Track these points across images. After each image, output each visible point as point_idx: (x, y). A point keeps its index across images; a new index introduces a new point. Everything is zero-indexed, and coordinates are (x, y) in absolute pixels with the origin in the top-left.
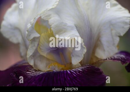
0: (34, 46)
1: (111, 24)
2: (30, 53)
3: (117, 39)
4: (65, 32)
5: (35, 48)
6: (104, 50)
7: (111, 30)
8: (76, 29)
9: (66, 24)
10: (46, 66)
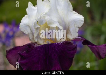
0: (38, 32)
1: (75, 21)
2: (35, 35)
3: (78, 29)
4: (53, 24)
5: (38, 33)
6: (71, 35)
7: (75, 25)
8: (58, 23)
9: (53, 20)
10: (44, 42)
